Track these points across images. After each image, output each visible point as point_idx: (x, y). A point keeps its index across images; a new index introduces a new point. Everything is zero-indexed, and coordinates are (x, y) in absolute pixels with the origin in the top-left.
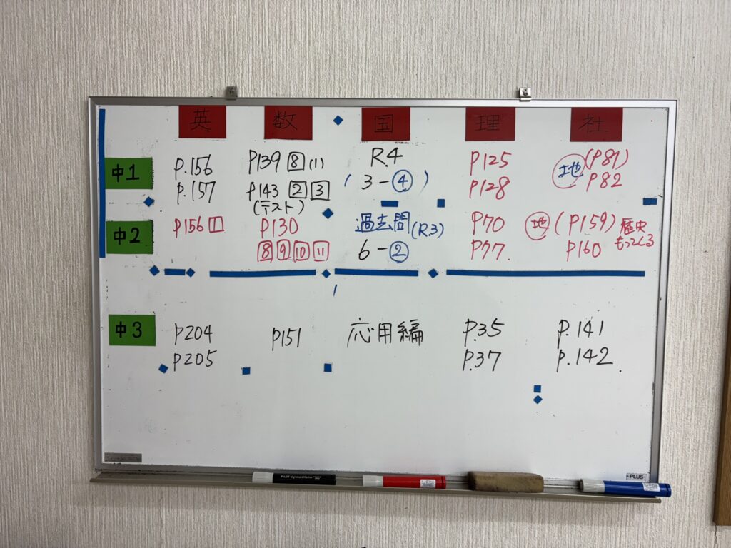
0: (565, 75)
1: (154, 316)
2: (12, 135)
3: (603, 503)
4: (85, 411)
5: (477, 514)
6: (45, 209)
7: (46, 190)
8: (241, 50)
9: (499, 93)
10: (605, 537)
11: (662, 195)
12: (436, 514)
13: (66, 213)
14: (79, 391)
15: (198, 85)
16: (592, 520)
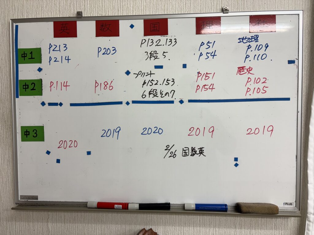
1: (43, 126)
3: (272, 218)
4: (11, 175)
5: (207, 225)
9: (213, 10)
11: (297, 58)
12: (186, 225)
15: (63, 12)
16: (266, 227)
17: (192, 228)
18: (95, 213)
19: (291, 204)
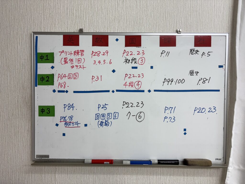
0: (192, 25)
1: (54, 106)
2: (5, 45)
3: (208, 169)
4: (29, 140)
5: (165, 174)
6: (17, 70)
7: (17, 64)
8: (84, 16)
9: (171, 31)
10: (209, 181)
11: (225, 64)
12: (151, 174)
13: (24, 72)
14: (27, 133)
15: (70, 28)
16: (204, 175)
17: (156, 176)
18: (89, 166)
19: (220, 159)
